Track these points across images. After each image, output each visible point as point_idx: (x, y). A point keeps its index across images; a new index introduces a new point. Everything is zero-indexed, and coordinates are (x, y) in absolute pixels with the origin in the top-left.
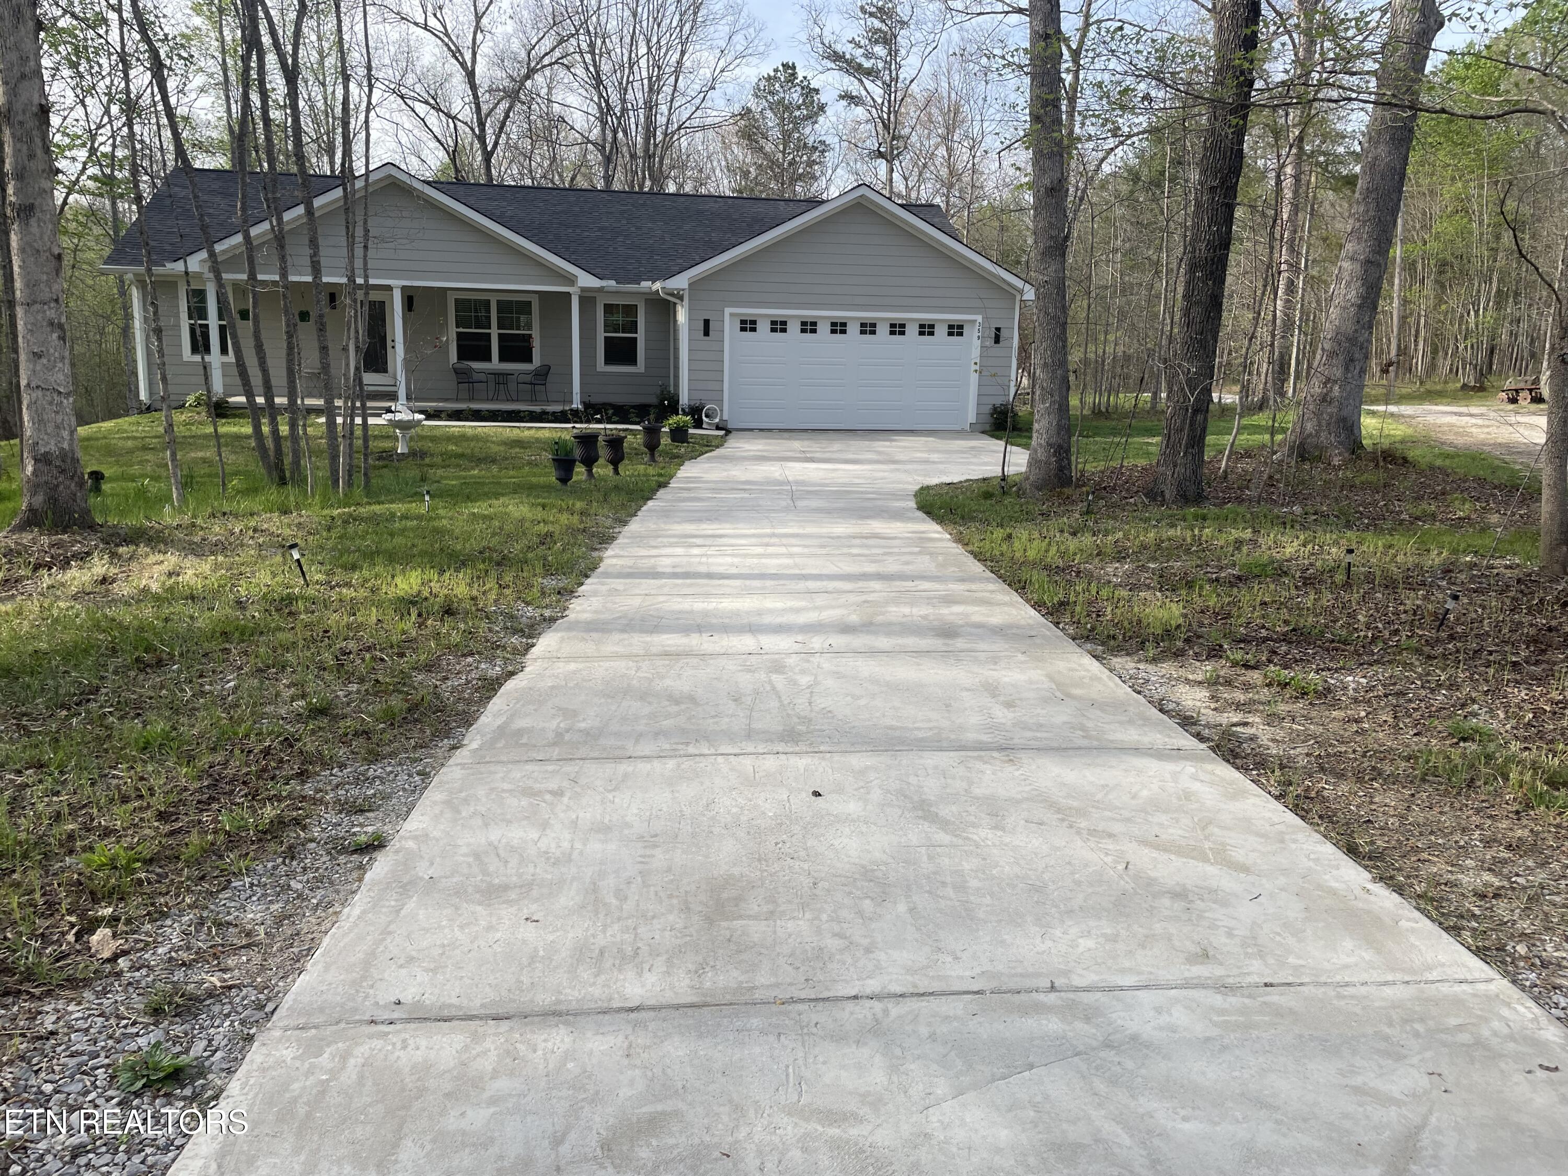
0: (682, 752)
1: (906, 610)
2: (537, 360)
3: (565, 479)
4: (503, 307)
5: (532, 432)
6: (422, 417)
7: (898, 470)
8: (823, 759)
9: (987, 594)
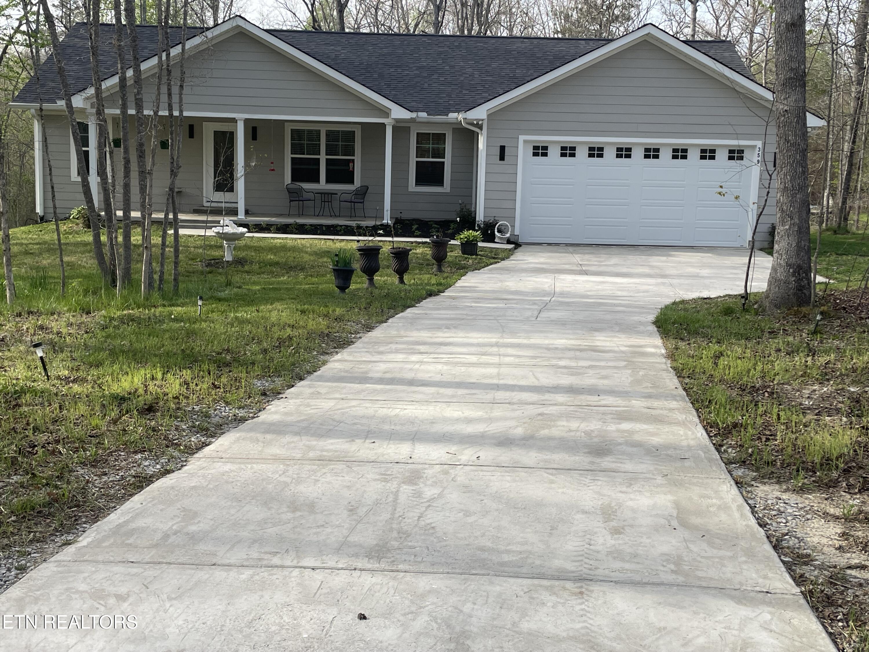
0: (265, 563)
1: (574, 425)
2: (358, 182)
3: (343, 288)
4: (332, 136)
5: (343, 244)
6: (245, 230)
7: (664, 284)
8: (394, 578)
9: (665, 412)
